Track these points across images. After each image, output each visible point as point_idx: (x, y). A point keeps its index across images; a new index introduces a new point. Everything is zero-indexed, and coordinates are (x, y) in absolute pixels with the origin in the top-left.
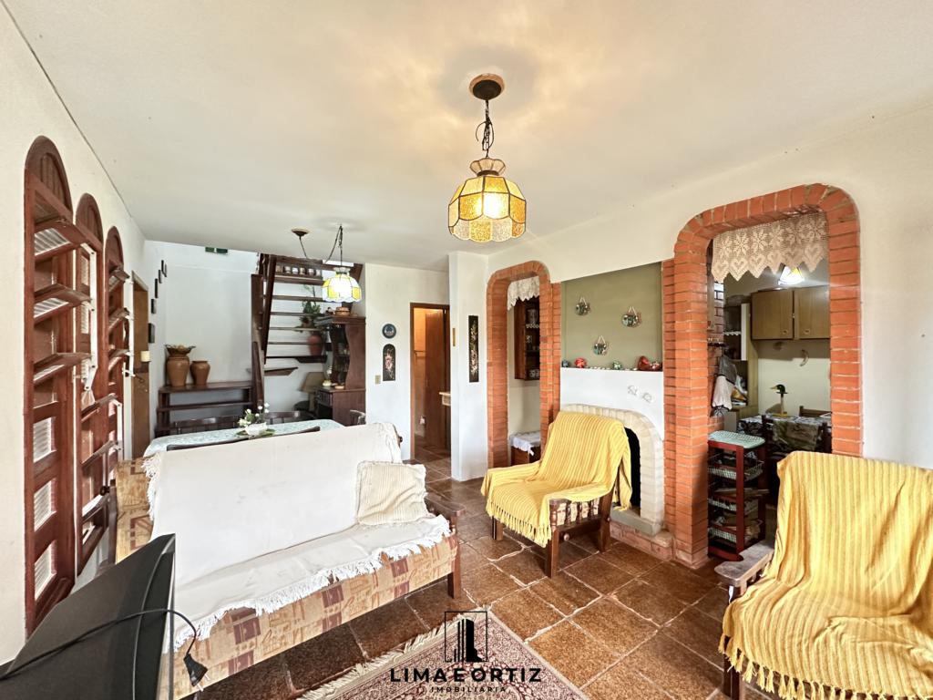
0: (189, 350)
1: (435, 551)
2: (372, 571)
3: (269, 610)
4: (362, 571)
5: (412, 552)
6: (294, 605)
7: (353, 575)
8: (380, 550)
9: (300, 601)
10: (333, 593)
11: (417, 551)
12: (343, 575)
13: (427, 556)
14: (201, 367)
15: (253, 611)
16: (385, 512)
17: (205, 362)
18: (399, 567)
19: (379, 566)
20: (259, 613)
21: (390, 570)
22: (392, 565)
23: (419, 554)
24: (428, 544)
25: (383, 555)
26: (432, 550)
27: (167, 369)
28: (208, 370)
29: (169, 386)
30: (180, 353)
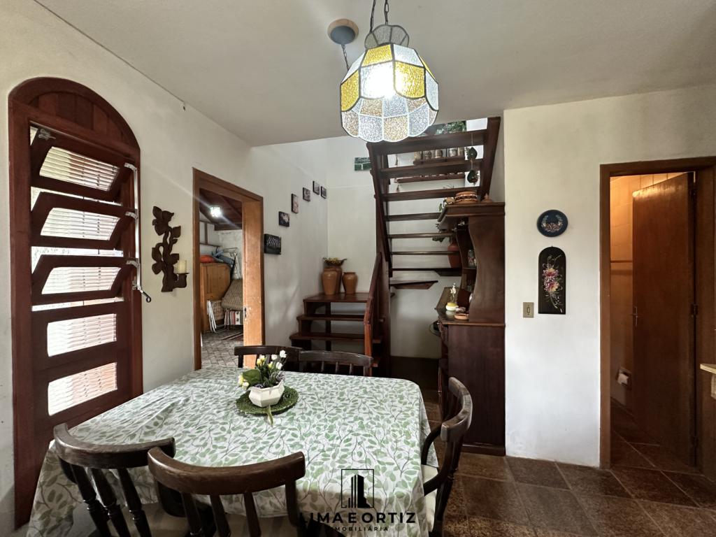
0: (342, 262)
14: (350, 278)
17: (354, 273)
27: (322, 279)
28: (355, 281)
29: (323, 294)
30: (333, 265)
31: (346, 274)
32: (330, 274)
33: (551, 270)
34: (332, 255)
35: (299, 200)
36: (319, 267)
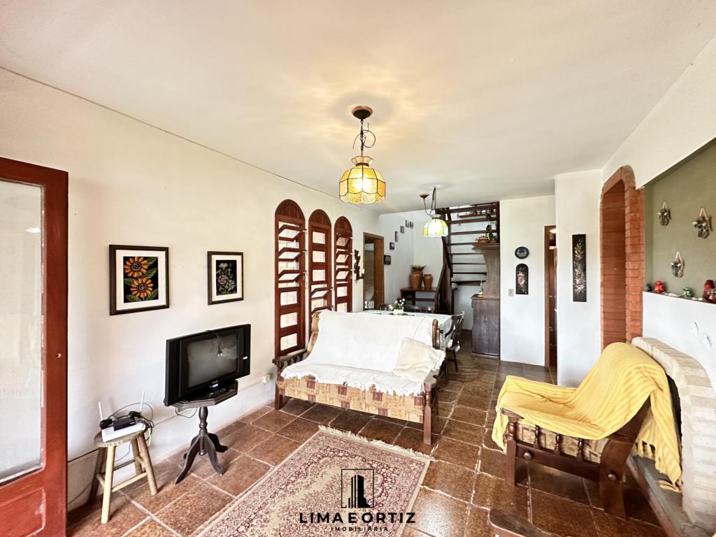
0: (423, 268)
1: (402, 399)
2: (363, 389)
3: (320, 382)
4: (358, 387)
5: (388, 392)
6: (327, 385)
7: (353, 386)
8: (373, 383)
9: (330, 385)
10: (343, 389)
11: (391, 393)
12: (351, 384)
13: (396, 400)
14: (428, 277)
15: (315, 379)
16: (404, 370)
17: (430, 275)
18: (378, 396)
19: (367, 389)
20: (316, 380)
21: (372, 394)
22: (374, 393)
23: (390, 396)
24: (399, 393)
25: (374, 386)
26: (401, 397)
27: (411, 278)
28: (431, 280)
29: (411, 287)
30: (417, 270)
31: (425, 275)
32: (415, 276)
33: (521, 274)
34: (417, 263)
35: (399, 234)
36: (409, 271)
